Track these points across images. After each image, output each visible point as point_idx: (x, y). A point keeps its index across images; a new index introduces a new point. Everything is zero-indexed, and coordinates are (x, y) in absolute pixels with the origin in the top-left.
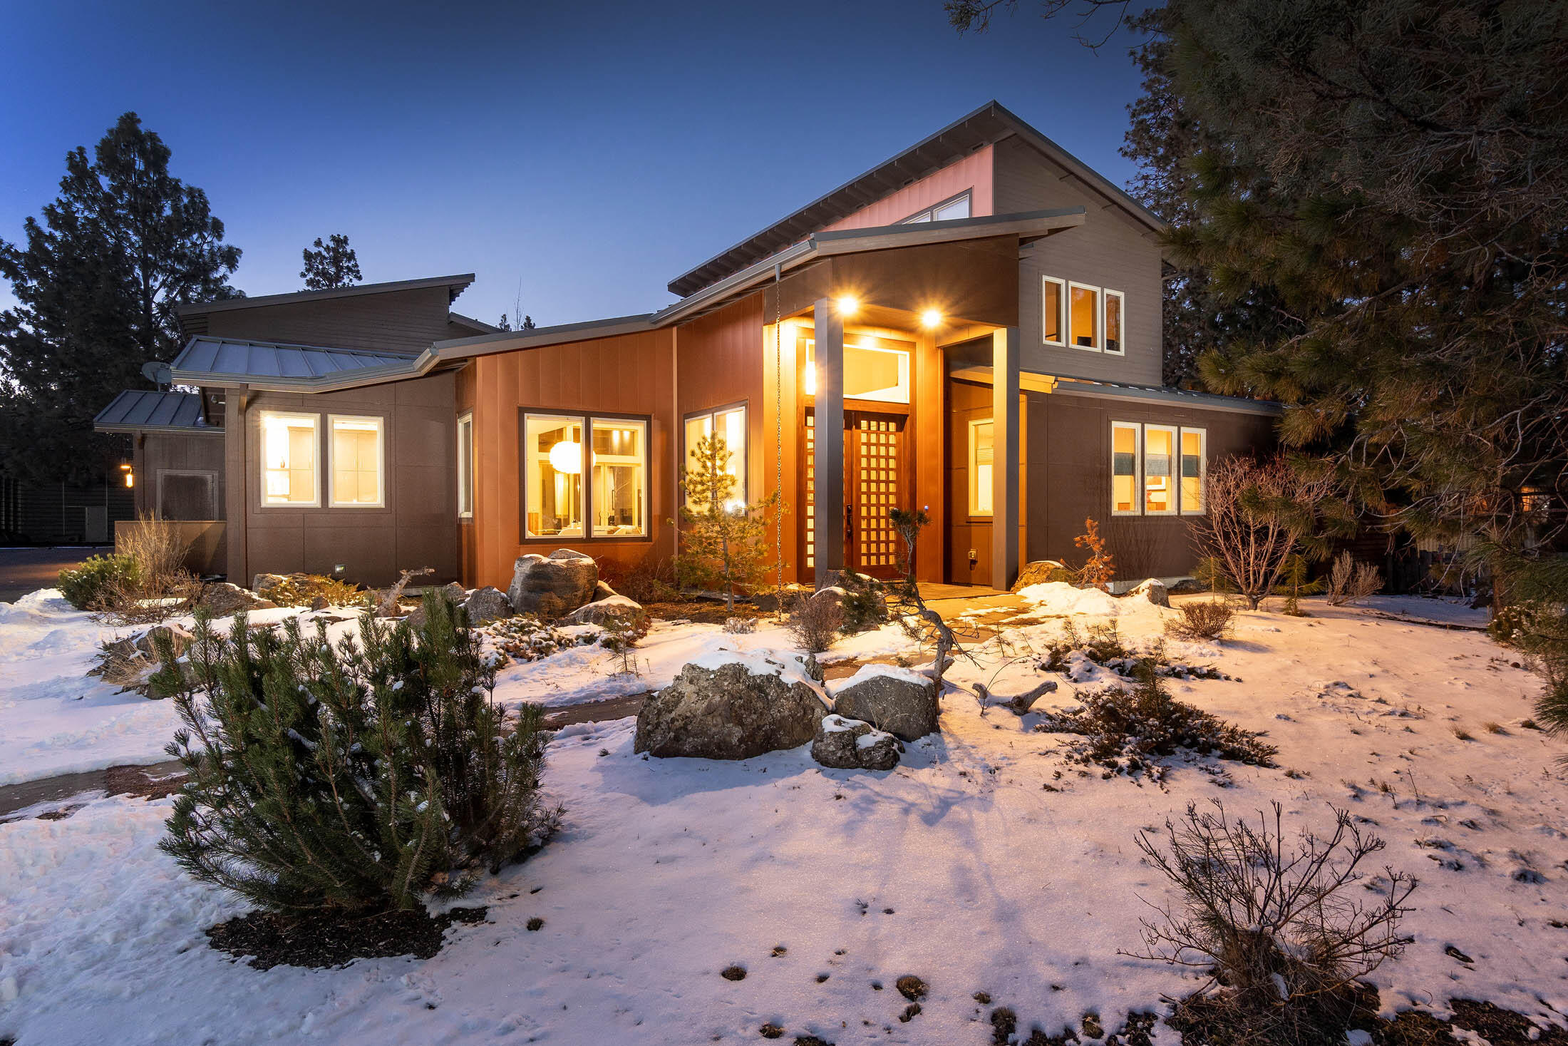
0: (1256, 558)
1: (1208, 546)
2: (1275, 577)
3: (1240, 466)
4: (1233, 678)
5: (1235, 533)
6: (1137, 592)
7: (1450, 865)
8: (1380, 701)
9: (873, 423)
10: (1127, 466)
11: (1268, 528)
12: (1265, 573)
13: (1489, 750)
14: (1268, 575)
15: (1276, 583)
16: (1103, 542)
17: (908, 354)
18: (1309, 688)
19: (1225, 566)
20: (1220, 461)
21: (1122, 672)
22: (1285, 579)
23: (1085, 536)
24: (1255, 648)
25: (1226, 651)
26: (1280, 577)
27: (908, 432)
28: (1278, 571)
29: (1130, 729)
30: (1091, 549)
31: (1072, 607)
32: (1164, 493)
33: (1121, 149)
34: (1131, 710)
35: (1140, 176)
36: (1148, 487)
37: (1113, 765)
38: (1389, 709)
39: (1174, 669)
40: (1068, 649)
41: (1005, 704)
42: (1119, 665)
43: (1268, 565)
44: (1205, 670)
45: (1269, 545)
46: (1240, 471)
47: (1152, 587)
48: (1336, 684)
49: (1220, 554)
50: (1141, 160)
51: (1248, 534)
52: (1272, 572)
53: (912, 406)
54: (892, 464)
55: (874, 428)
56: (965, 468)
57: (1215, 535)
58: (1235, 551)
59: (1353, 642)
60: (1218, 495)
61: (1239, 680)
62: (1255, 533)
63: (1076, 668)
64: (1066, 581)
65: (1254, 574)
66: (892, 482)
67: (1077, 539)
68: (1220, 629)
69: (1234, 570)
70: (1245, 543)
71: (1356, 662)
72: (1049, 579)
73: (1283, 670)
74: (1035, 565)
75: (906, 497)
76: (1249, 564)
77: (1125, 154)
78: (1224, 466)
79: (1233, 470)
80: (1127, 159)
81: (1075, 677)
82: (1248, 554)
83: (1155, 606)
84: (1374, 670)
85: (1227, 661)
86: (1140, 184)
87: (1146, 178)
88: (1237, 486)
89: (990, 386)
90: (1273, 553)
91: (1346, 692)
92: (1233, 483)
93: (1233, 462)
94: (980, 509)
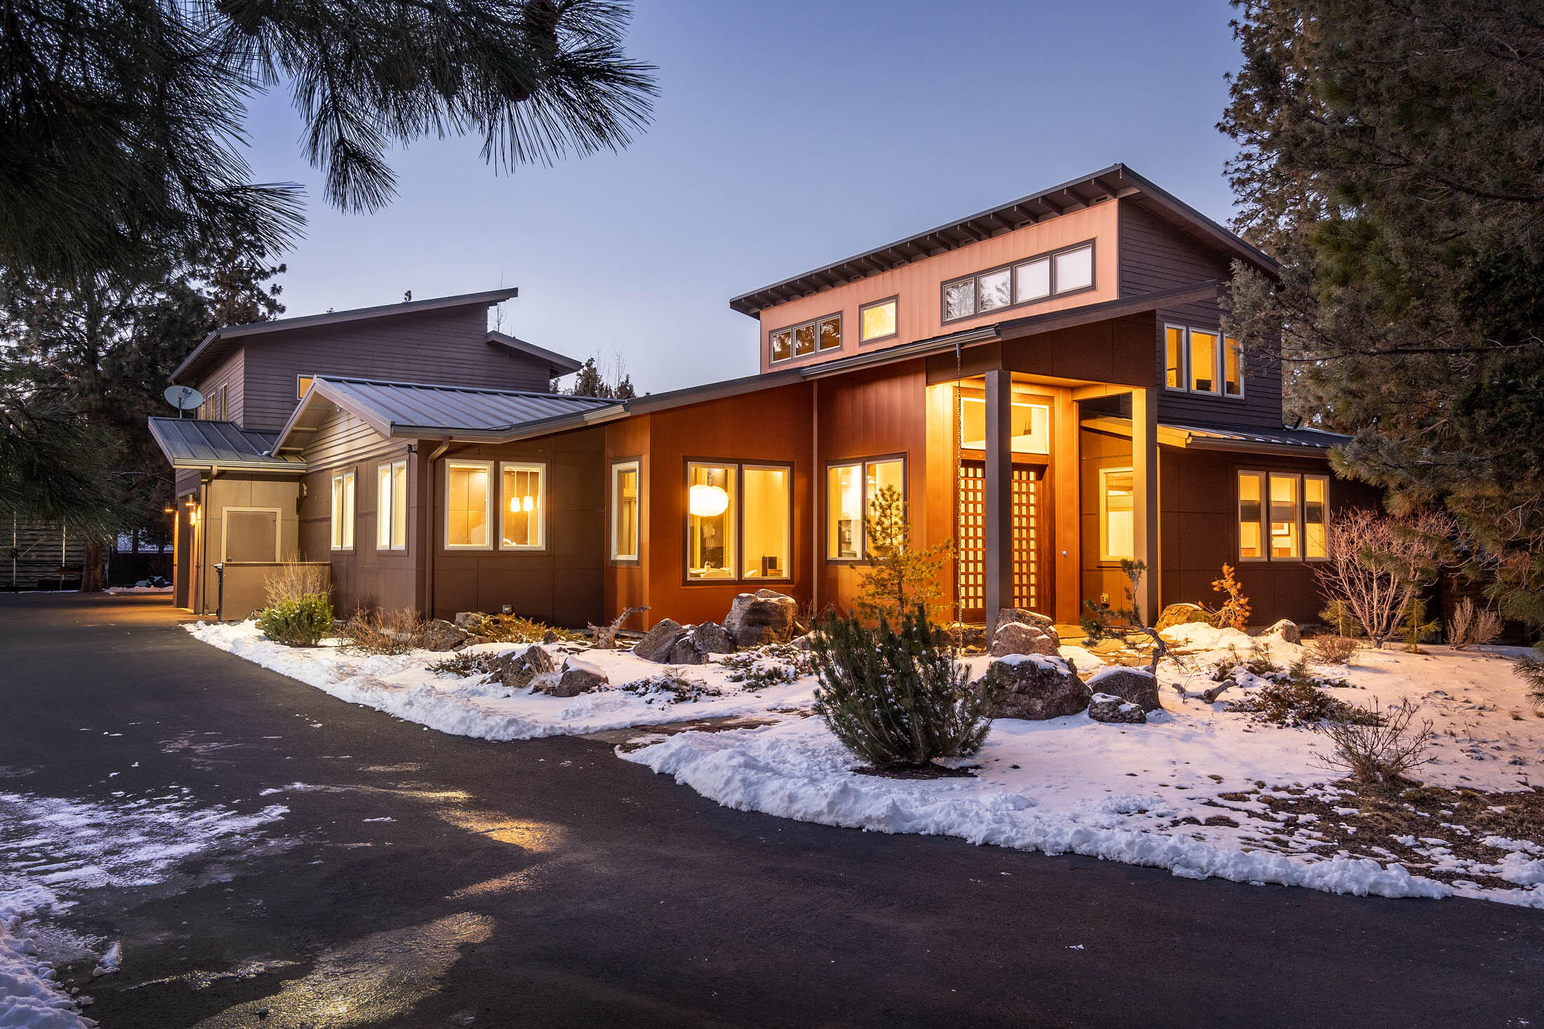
0: (1379, 601)
1: (1335, 590)
2: (1396, 621)
3: (1363, 518)
4: (1358, 686)
5: (1359, 579)
6: (1272, 631)
7: (1477, 758)
8: (1467, 701)
9: (1024, 473)
10: (1252, 513)
11: (1388, 575)
12: (1388, 616)
13: (1530, 724)
14: (1391, 617)
15: (1399, 624)
16: (1239, 585)
17: (1047, 407)
18: (1416, 694)
19: (1350, 608)
20: (1343, 513)
21: (1274, 681)
22: (1405, 621)
23: (1223, 581)
24: (1376, 670)
25: (1352, 672)
26: (1402, 618)
27: (1048, 481)
28: (1400, 613)
29: (1291, 705)
30: (1228, 593)
31: (1217, 643)
32: (1288, 538)
33: (1219, 124)
34: (1290, 695)
35: (1241, 157)
36: (1274, 532)
37: (1284, 723)
38: (1471, 705)
39: (1314, 680)
40: (1232, 665)
41: (1199, 697)
42: (1272, 677)
43: (1391, 609)
44: (1337, 682)
45: (1391, 592)
46: (1363, 523)
47: (1285, 627)
48: (1437, 692)
49: (1345, 597)
50: (1243, 137)
51: (1371, 580)
52: (1394, 615)
53: (1051, 456)
54: (1032, 511)
55: (1024, 478)
56: (1097, 514)
57: (1341, 581)
58: (1360, 597)
59: (1458, 671)
60: (1343, 544)
61: (1363, 688)
62: (1377, 579)
63: (1240, 678)
64: (1205, 621)
65: (1378, 617)
66: (1032, 528)
67: (1214, 583)
68: (1348, 657)
69: (1359, 613)
70: (1369, 589)
71: (1457, 682)
72: (1189, 620)
73: (1398, 684)
74: (1174, 607)
75: (1046, 542)
76: (1373, 608)
77: (1223, 129)
78: (1348, 518)
79: (1356, 522)
80: (1225, 135)
81: (1240, 684)
82: (1372, 599)
83: (1289, 644)
84: (1468, 686)
85: (1353, 678)
86: (1243, 165)
87: (1248, 157)
88: (1360, 537)
89: (1130, 438)
90: (1395, 598)
91: (1442, 697)
92: (1356, 534)
93: (1356, 514)
94: (1111, 554)
